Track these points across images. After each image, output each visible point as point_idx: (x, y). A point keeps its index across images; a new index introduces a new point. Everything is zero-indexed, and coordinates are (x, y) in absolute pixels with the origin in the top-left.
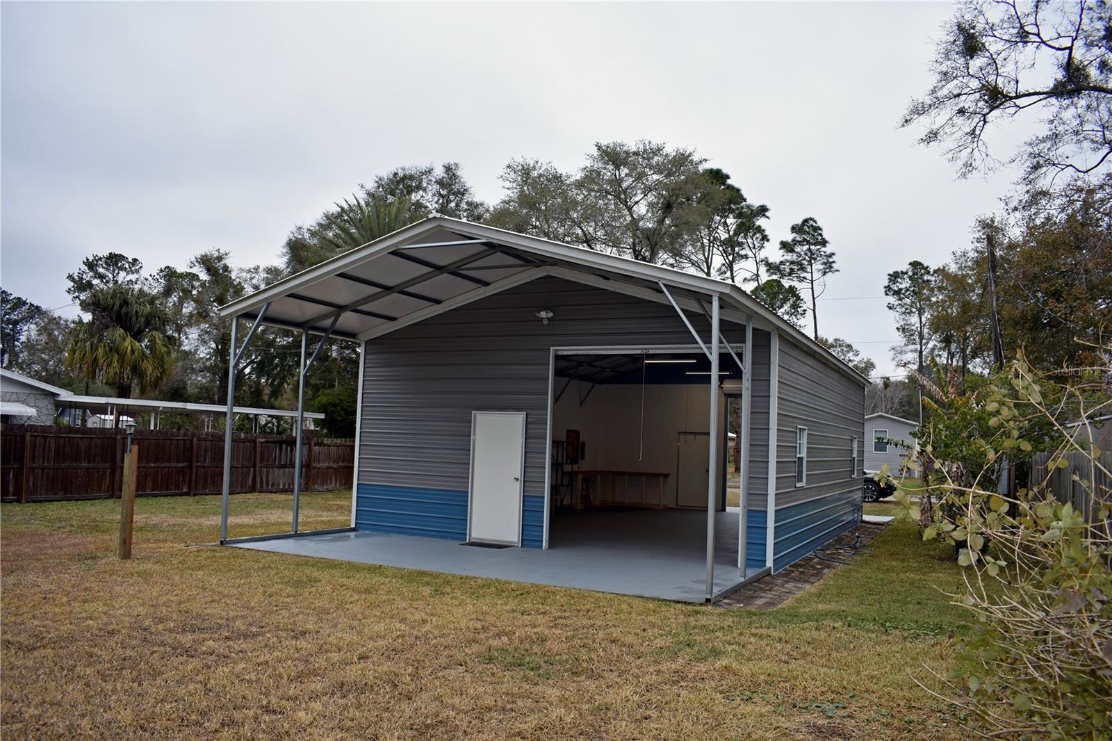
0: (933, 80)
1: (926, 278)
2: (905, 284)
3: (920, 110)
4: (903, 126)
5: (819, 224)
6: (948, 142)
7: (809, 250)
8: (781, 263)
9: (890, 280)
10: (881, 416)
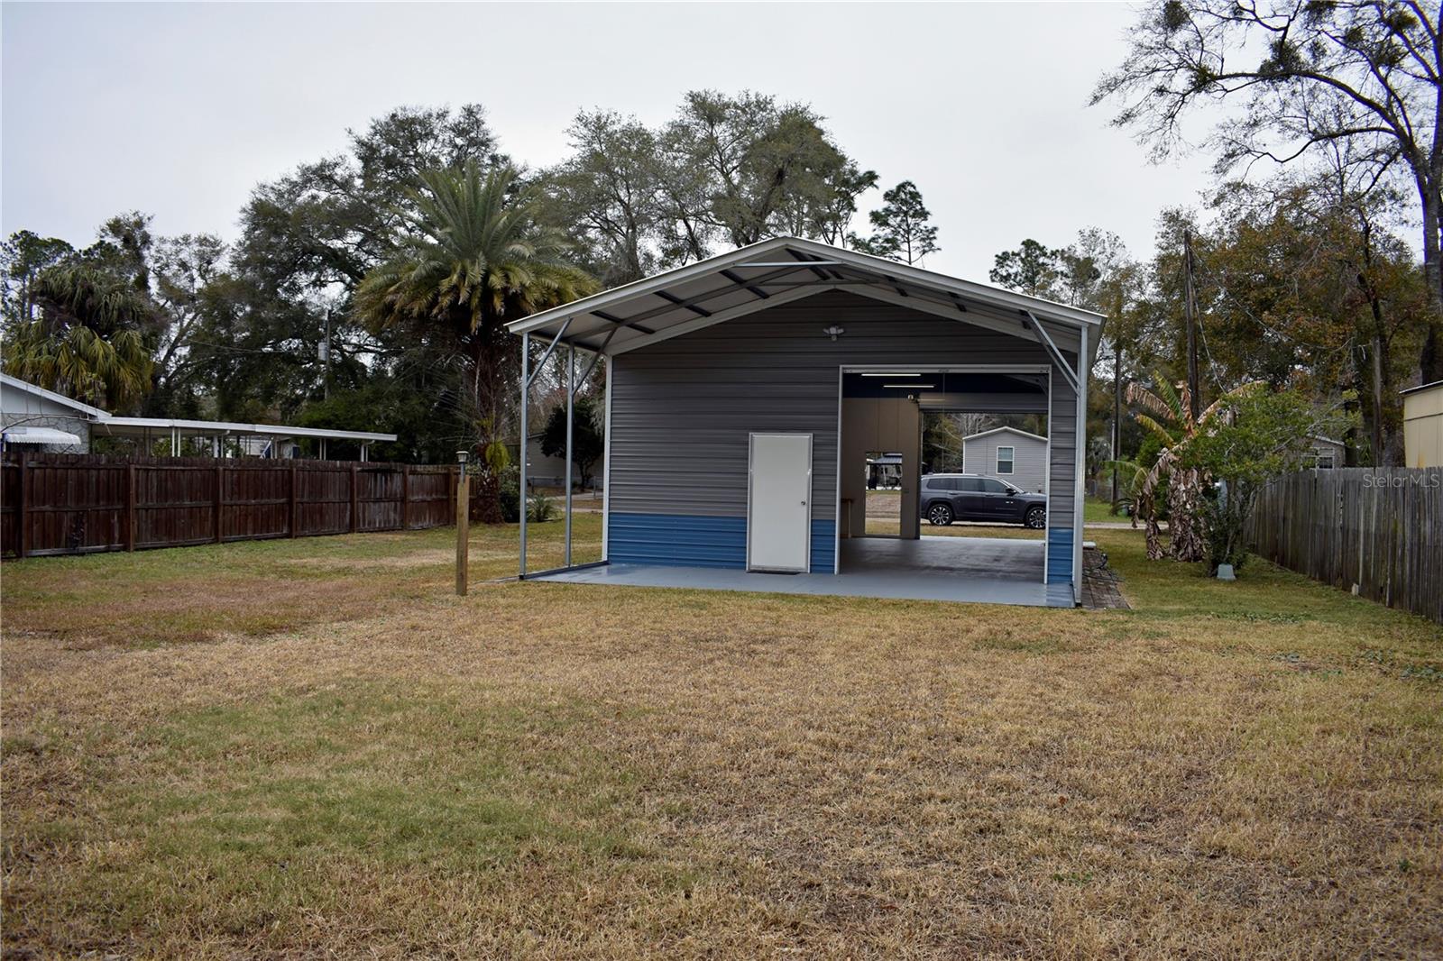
0: (1127, 52)
1: (1041, 260)
2: (1016, 268)
3: (1112, 85)
4: (1091, 104)
5: (919, 189)
6: (1140, 124)
7: (906, 223)
8: (873, 240)
9: (998, 263)
10: (1006, 431)
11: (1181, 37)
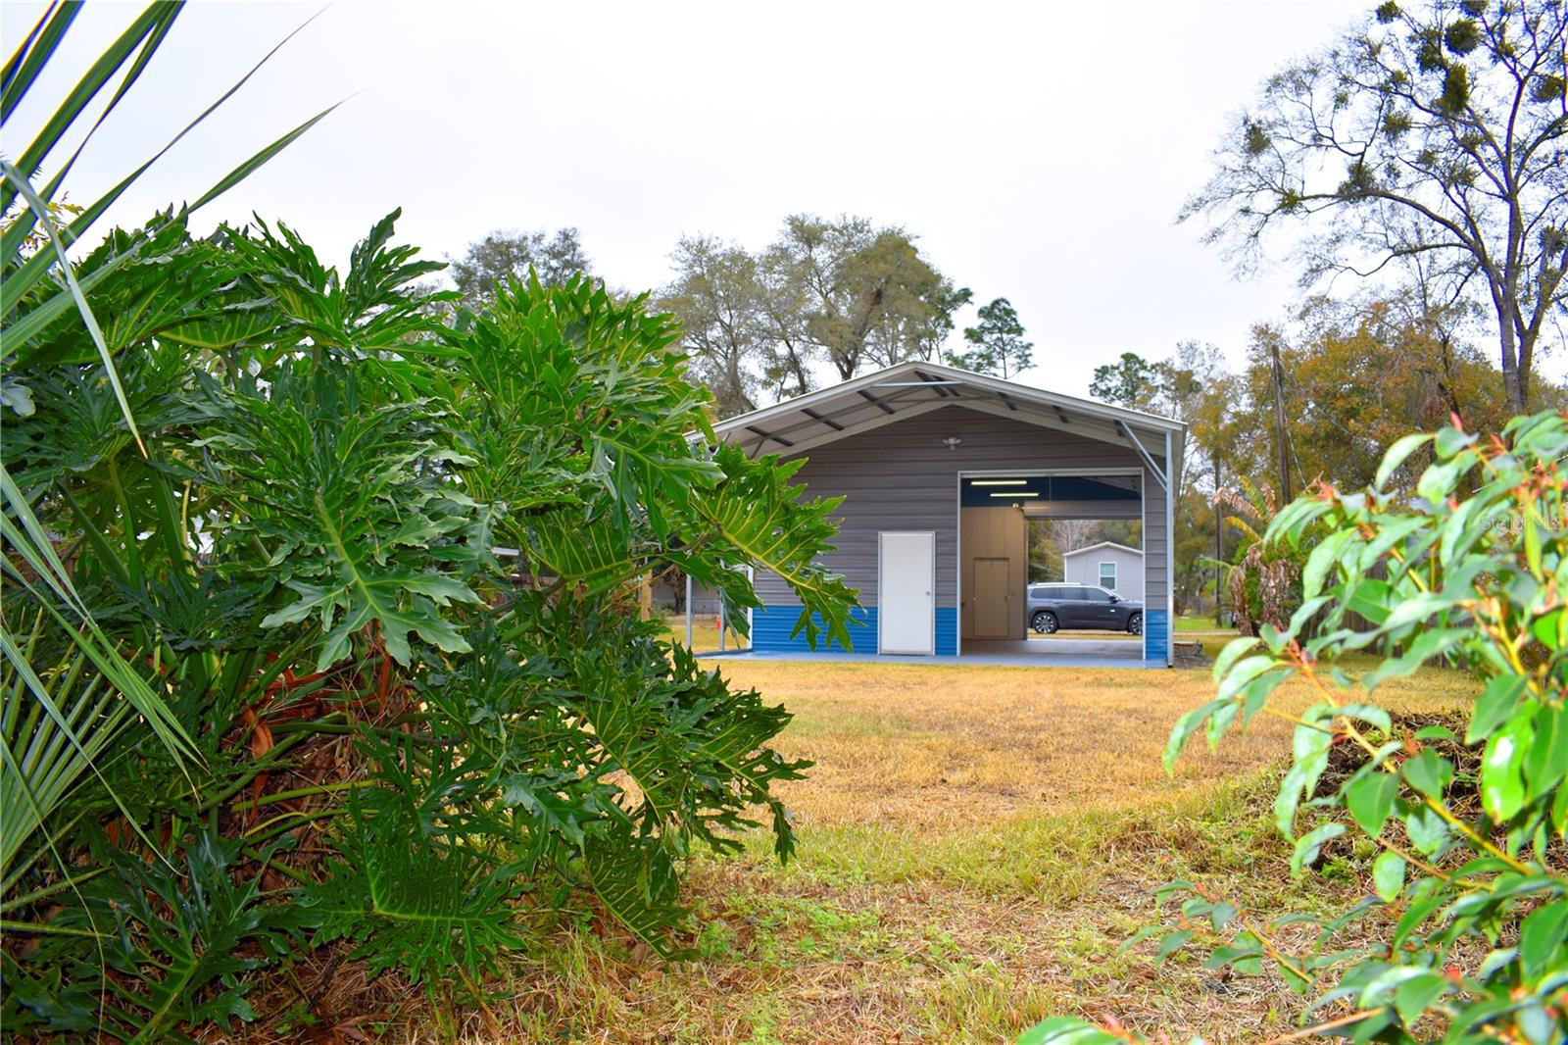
0: (1210, 172)
1: (1141, 374)
2: (1115, 382)
3: (1198, 204)
4: (1178, 223)
5: (1013, 306)
7: (1001, 339)
8: (968, 356)
9: (1097, 377)
10: (1108, 547)
11: (1264, 161)
